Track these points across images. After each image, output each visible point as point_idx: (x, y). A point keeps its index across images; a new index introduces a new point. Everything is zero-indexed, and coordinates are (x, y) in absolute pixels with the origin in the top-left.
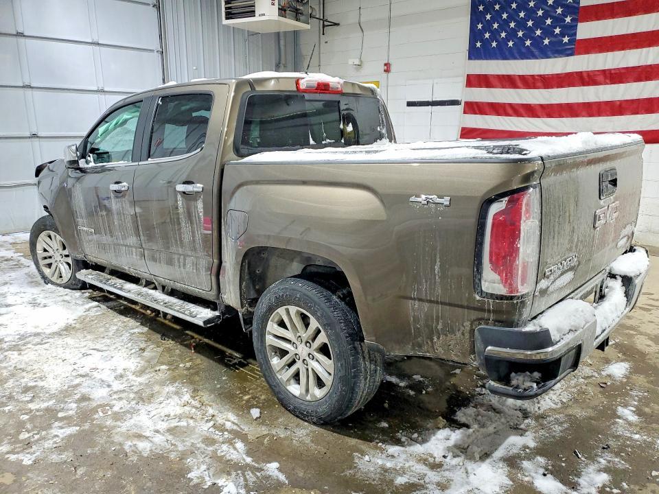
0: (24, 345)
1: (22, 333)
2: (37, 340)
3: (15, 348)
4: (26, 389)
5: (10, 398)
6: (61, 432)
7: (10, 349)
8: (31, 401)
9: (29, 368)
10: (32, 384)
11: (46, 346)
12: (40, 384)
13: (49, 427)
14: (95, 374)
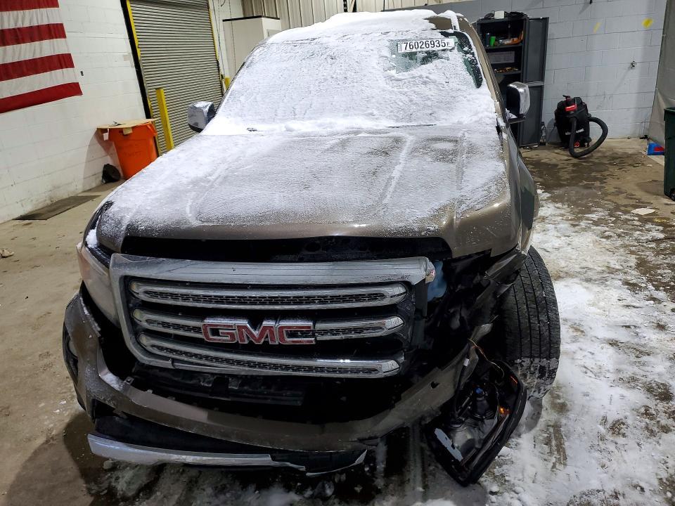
0: (603, 271)
1: (602, 287)
2: (590, 274)
3: (612, 271)
4: (608, 237)
5: (619, 236)
6: (594, 216)
7: (618, 270)
8: (606, 231)
9: (603, 250)
10: (604, 240)
11: (584, 264)
12: (598, 238)
13: (598, 219)
14: (559, 235)
